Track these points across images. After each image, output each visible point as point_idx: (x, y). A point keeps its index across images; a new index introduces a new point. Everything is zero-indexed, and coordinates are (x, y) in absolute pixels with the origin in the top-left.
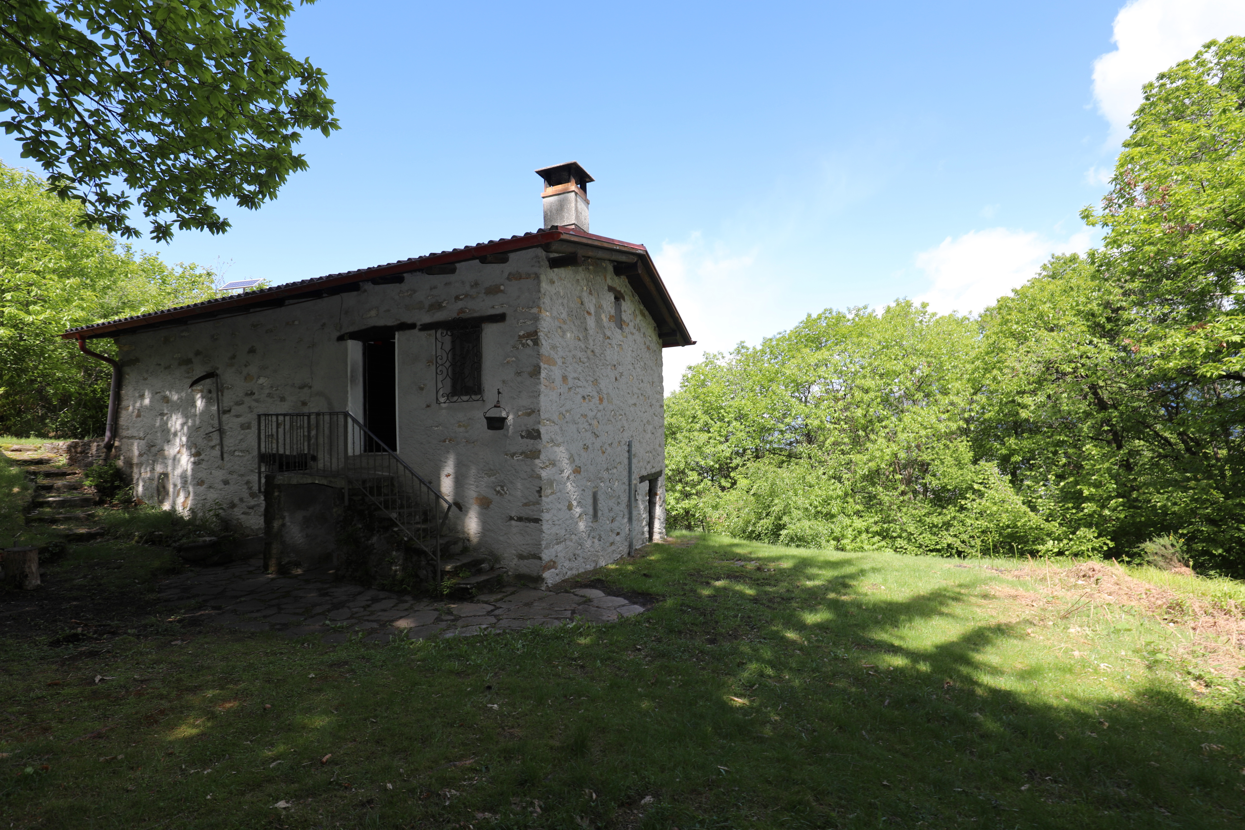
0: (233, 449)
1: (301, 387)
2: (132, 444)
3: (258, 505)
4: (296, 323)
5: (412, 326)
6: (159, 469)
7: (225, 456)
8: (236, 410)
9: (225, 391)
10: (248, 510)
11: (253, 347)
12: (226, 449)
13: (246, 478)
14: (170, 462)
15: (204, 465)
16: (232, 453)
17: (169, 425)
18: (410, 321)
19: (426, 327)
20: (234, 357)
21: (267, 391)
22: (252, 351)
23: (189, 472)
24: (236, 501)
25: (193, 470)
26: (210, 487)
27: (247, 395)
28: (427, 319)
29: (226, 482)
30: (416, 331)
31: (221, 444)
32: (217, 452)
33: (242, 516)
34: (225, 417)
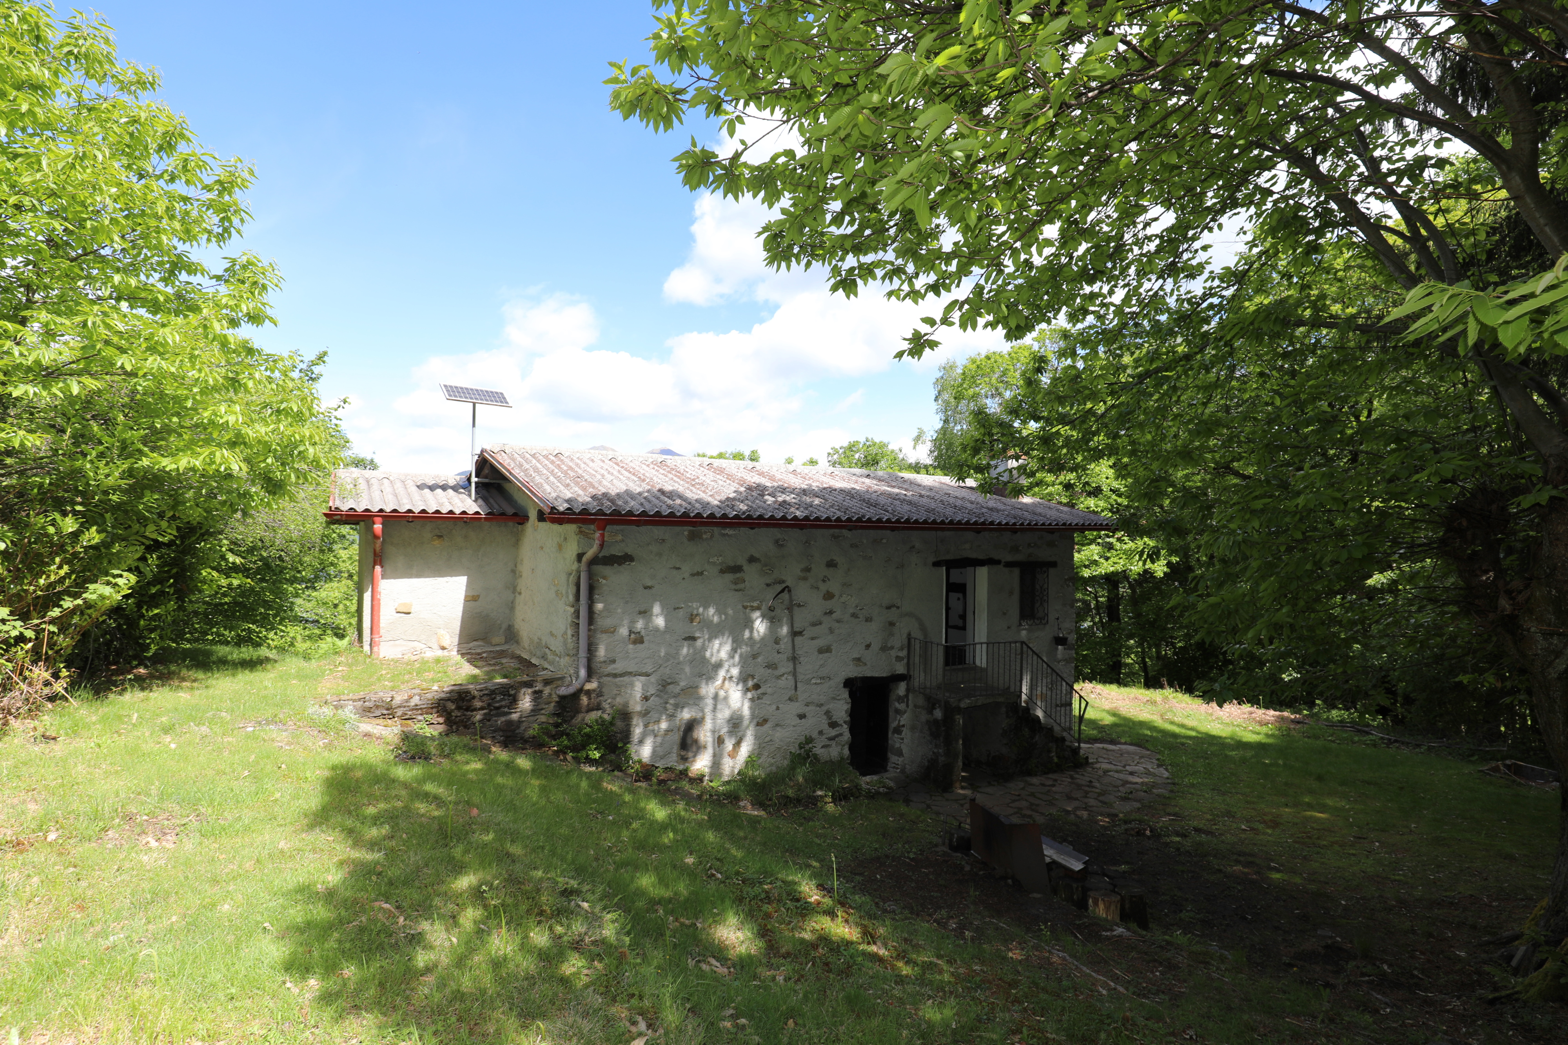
0: (810, 676)
1: (889, 608)
2: (632, 685)
3: (841, 735)
4: (884, 541)
5: (998, 562)
6: (686, 715)
7: (799, 685)
8: (809, 632)
9: (795, 608)
10: (828, 743)
11: (832, 560)
12: (800, 677)
13: (825, 708)
14: (709, 702)
15: (766, 700)
16: (808, 682)
17: (708, 654)
18: (996, 557)
19: (1009, 565)
20: (808, 570)
21: (851, 611)
22: (831, 564)
23: (746, 712)
24: (815, 735)
25: (751, 708)
26: (777, 725)
27: (826, 614)
28: (1009, 558)
29: (802, 716)
30: (1001, 566)
31: (794, 674)
32: (787, 682)
33: (823, 750)
34: (798, 639)
